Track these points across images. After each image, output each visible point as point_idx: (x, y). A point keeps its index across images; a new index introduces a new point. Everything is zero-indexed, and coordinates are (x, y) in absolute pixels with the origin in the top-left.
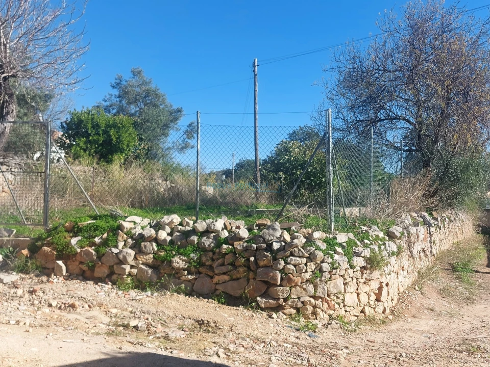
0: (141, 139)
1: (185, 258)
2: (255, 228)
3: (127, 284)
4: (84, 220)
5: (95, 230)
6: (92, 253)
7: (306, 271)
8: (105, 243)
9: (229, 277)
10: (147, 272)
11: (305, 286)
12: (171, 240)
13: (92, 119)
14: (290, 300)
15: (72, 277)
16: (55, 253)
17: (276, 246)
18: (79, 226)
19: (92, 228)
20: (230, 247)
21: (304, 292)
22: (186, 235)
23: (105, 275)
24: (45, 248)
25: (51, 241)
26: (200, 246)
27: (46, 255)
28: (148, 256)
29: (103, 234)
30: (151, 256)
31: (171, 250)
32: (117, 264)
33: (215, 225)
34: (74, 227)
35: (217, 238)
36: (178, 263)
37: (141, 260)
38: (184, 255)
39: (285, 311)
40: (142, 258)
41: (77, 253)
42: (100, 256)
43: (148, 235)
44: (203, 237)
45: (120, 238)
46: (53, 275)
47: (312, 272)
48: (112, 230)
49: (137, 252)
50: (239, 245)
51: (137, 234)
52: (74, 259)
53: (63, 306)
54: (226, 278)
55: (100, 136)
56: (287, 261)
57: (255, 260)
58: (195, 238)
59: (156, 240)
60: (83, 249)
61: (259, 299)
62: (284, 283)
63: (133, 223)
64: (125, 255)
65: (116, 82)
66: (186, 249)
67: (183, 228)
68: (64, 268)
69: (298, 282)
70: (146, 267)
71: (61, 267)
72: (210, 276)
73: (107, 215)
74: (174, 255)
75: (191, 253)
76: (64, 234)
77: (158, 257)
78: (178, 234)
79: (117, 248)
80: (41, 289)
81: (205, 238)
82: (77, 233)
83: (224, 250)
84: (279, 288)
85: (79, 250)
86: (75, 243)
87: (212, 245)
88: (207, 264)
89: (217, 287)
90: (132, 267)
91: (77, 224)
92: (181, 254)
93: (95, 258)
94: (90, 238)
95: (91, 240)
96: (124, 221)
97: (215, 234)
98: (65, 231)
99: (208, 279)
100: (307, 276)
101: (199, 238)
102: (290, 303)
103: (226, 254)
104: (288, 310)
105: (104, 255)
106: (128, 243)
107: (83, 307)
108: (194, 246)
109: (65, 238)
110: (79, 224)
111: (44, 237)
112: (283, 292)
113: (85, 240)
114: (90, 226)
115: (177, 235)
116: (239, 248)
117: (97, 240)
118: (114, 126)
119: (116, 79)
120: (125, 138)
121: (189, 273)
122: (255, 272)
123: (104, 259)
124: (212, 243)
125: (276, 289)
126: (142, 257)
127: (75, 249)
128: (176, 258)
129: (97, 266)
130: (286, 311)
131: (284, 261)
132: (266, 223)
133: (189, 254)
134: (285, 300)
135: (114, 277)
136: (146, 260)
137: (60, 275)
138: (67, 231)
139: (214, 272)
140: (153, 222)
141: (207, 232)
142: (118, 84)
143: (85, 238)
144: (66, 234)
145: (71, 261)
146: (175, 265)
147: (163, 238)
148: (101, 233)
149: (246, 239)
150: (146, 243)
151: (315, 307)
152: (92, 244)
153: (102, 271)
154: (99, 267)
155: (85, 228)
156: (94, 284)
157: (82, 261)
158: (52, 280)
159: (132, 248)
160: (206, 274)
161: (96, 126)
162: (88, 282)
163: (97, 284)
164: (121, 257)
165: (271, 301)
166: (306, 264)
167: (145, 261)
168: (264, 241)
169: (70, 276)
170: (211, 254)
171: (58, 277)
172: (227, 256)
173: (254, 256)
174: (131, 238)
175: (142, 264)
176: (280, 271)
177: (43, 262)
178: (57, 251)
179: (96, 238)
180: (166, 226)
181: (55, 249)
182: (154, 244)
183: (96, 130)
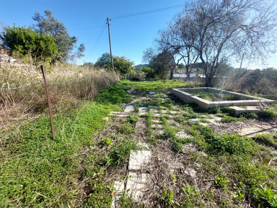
0: (59, 51)
13: (24, 33)
55: (33, 45)
118: (42, 39)
119: (35, 14)
120: (51, 47)
142: (37, 18)
161: (29, 38)
183: (29, 41)
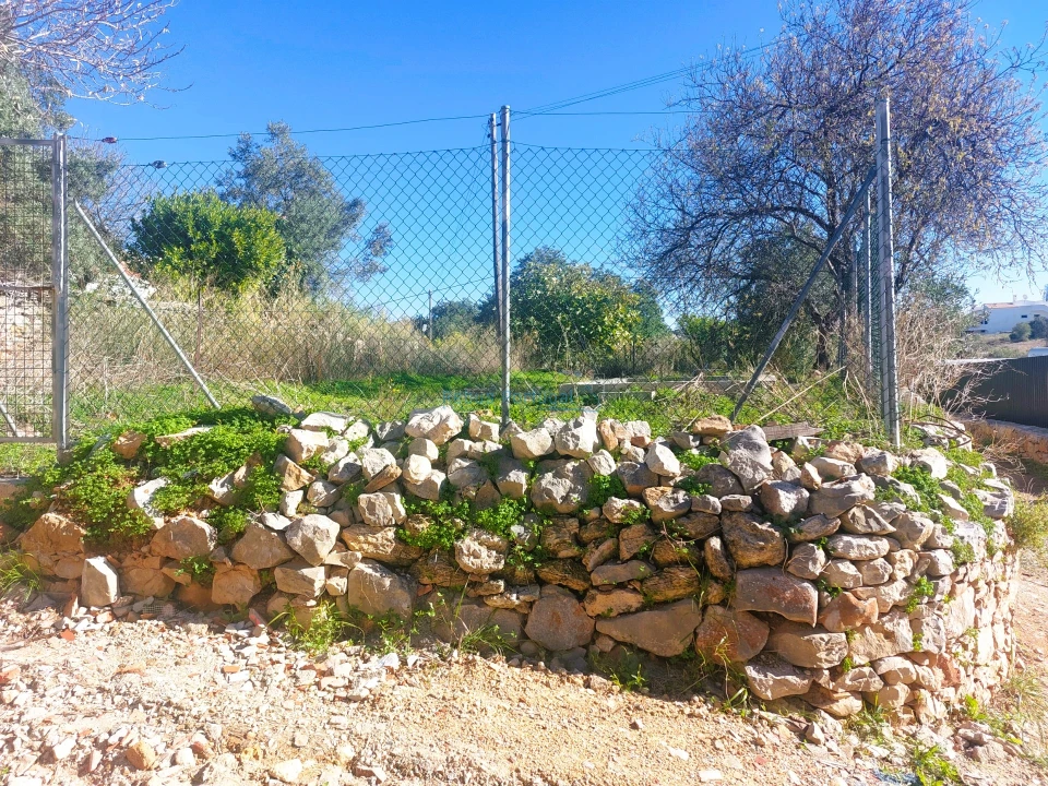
0: (290, 254)
1: (496, 539)
2: (693, 444)
3: (317, 627)
4: (173, 425)
5: (210, 456)
6: (203, 530)
7: (892, 579)
8: (243, 498)
9: (640, 598)
10: (380, 585)
11: (889, 626)
12: (446, 482)
13: (196, 211)
14: (852, 673)
15: (138, 606)
16: (83, 532)
17: (787, 501)
18: (158, 446)
19: (201, 451)
20: (637, 504)
21: (887, 644)
22: (492, 466)
23: (247, 600)
24: (52, 517)
25: (70, 493)
26: (538, 503)
27: (53, 537)
28: (379, 535)
29: (237, 469)
30: (391, 534)
31: (449, 515)
32: (283, 563)
33: (577, 438)
34: (143, 449)
35: (585, 474)
36: (476, 556)
37: (361, 549)
38: (493, 529)
39: (836, 707)
40: (363, 544)
41: (153, 532)
42: (228, 541)
43: (377, 470)
44: (543, 472)
45: (289, 481)
46: (76, 603)
47: (906, 579)
48: (264, 457)
49: (346, 521)
50: (663, 501)
51: (341, 465)
52: (144, 549)
53: (97, 757)
54: (631, 600)
55: (212, 244)
56: (834, 549)
57: (724, 544)
58: (519, 477)
59: (401, 485)
60: (173, 520)
61: (751, 671)
62: (832, 619)
63: (324, 434)
64: (310, 535)
65: (238, 148)
66: (496, 511)
67: (478, 446)
68: (112, 579)
69: (872, 614)
70: (375, 570)
71: (104, 577)
72: (575, 592)
73: (243, 411)
74: (463, 531)
75: (512, 523)
76: (112, 472)
77: (413, 537)
78: (465, 464)
79: (283, 514)
80: (25, 667)
81: (549, 476)
82: (155, 464)
83: (619, 515)
84: (817, 636)
85: (159, 522)
86: (146, 498)
87: (575, 497)
88: (563, 554)
89: (603, 627)
90: (332, 570)
91: (151, 438)
92: (481, 527)
93: (212, 545)
94: (194, 483)
95: (197, 487)
96: (297, 427)
97: (576, 465)
98: (116, 461)
99: (570, 603)
100: (895, 593)
101: (532, 476)
102: (848, 682)
103: (622, 526)
104: (842, 703)
105: (240, 535)
106: (316, 494)
107: (174, 762)
108: (520, 502)
109: (116, 482)
110: (159, 437)
111: (50, 479)
112: (829, 651)
113: (179, 488)
114: (195, 443)
115: (462, 468)
116: (666, 507)
117: (217, 488)
118: (239, 224)
119: (239, 142)
120: (261, 250)
121: (510, 586)
122: (728, 584)
123: (241, 549)
124: (572, 490)
125: (809, 641)
126: (362, 538)
127: (148, 520)
128: (468, 540)
129: (220, 569)
130: (838, 708)
131: (825, 550)
132: (722, 428)
133: (508, 526)
134: (836, 673)
135: (277, 604)
136: (376, 546)
137: (100, 602)
138: (123, 460)
139: (587, 579)
140: (381, 429)
141: (553, 459)
142: (243, 151)
143: (180, 482)
144: (118, 471)
145: (135, 555)
146: (468, 561)
147: (422, 478)
148: (230, 467)
149: (678, 479)
150: (371, 496)
151: (915, 686)
152: (203, 502)
153: (235, 586)
154: (225, 573)
155: (176, 452)
156: (210, 629)
157: (171, 555)
158: (72, 624)
159: (327, 509)
160: (560, 585)
161: (203, 224)
162: (192, 626)
163: (221, 630)
164: (297, 542)
165: (792, 679)
166: (888, 558)
167: (371, 549)
168: (740, 485)
169: (131, 607)
170: (573, 524)
171: (93, 608)
172: (625, 533)
173: (720, 534)
174: (325, 477)
175: (365, 559)
176: (815, 582)
177: (46, 560)
178: (90, 526)
179: (214, 481)
180: (429, 442)
181: (82, 518)
182: (398, 497)
183: (204, 232)
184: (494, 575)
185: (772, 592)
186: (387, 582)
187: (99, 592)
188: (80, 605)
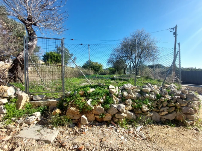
1: (147, 105)
6: (102, 109)
8: (106, 102)
9: (168, 112)
10: (132, 115)
12: (136, 96)
16: (79, 111)
18: (88, 93)
20: (165, 98)
24: (72, 108)
27: (73, 112)
28: (129, 106)
29: (103, 97)
30: (131, 106)
34: (85, 93)
35: (156, 94)
41: (93, 109)
42: (107, 110)
43: (127, 95)
49: (126, 105)
50: (168, 97)
52: (91, 113)
54: (166, 113)
58: (147, 95)
63: (114, 89)
70: (130, 112)
71: (86, 119)
72: (157, 112)
75: (148, 102)
78: (137, 93)
79: (115, 104)
81: (151, 94)
82: (88, 97)
84: (193, 115)
86: (90, 103)
87: (156, 98)
88: (155, 106)
89: (163, 117)
92: (144, 104)
93: (104, 111)
95: (98, 100)
97: (154, 93)
98: (81, 96)
101: (149, 95)
103: (164, 102)
106: (118, 100)
110: (88, 92)
113: (94, 101)
117: (101, 100)
127: (91, 107)
128: (143, 106)
129: (106, 115)
136: (129, 108)
137: (85, 124)
139: (159, 110)
140: (120, 88)
141: (151, 92)
144: (82, 98)
145: (89, 114)
149: (168, 94)
150: (128, 100)
152: (99, 103)
153: (108, 118)
155: (92, 94)
156: (106, 126)
169: (90, 124)
170: (156, 102)
173: (178, 102)
174: (117, 97)
175: (128, 111)
176: (192, 107)
177: (71, 117)
178: (80, 109)
180: (131, 90)
181: (78, 108)
184: (147, 111)
185: (187, 110)
186: (132, 114)
187: (85, 122)
188: (82, 125)
